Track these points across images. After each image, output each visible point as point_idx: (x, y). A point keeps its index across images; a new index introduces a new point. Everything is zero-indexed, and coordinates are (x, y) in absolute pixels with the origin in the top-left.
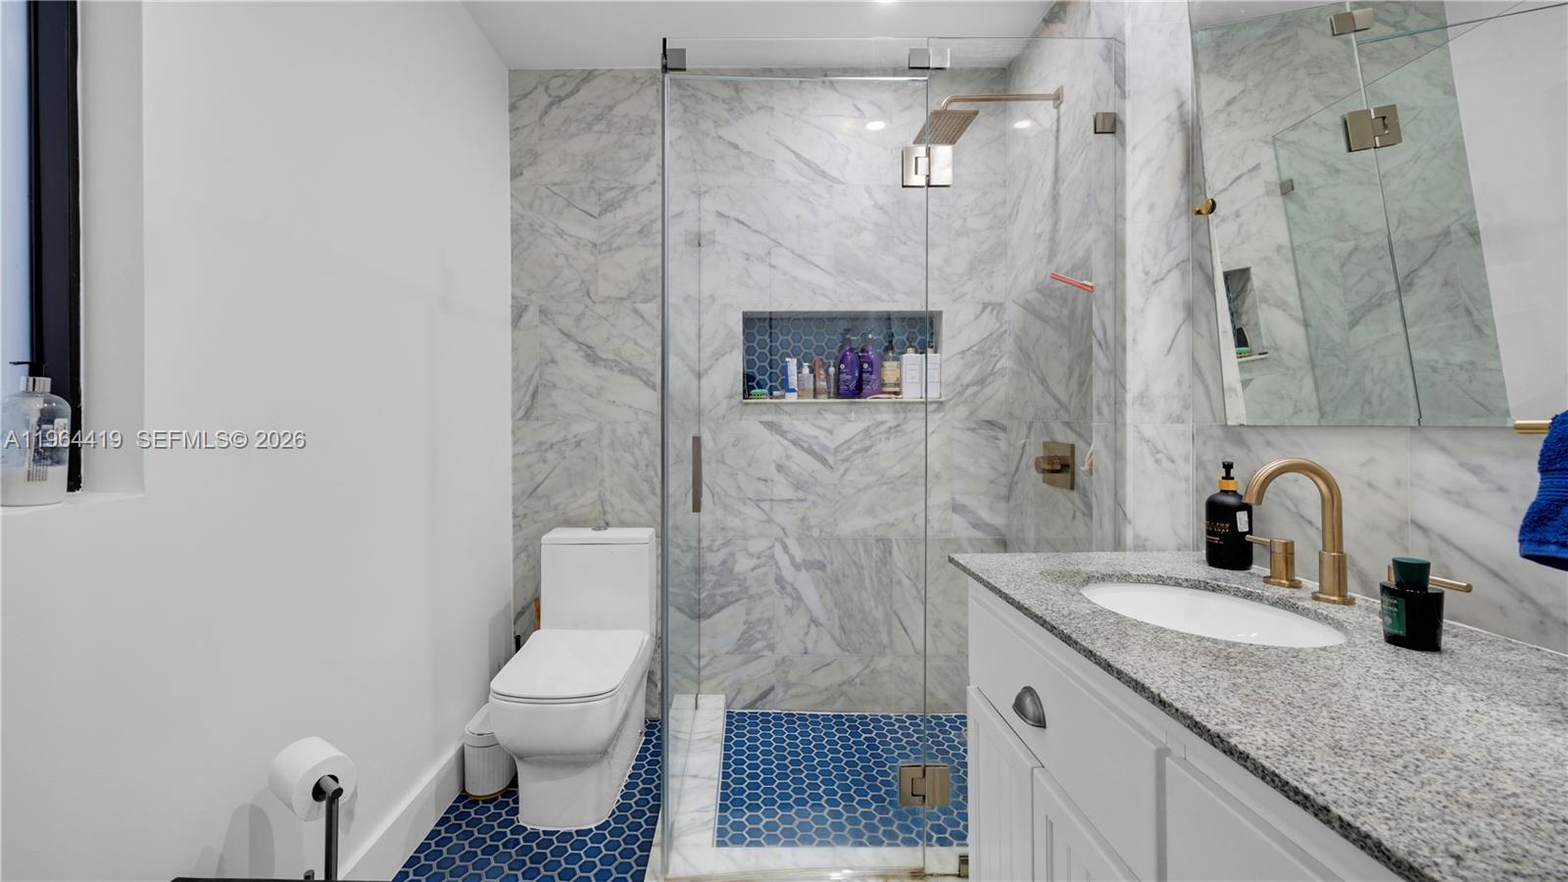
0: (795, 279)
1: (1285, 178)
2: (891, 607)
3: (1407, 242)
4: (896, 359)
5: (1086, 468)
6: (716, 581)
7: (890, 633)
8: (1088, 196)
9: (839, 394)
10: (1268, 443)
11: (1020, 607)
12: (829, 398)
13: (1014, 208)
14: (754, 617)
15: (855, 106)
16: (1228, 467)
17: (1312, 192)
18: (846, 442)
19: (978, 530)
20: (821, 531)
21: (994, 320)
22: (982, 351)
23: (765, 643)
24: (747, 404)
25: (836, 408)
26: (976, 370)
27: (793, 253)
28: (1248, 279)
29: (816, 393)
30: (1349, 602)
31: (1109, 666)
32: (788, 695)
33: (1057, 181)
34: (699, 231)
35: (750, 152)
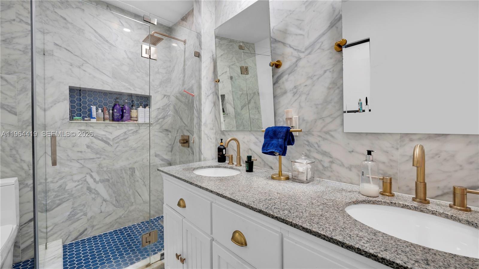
0: (94, 77)
1: (231, 76)
2: (135, 189)
3: (250, 93)
4: (136, 109)
5: (192, 142)
6: (55, 195)
7: (134, 198)
8: (192, 71)
9: (113, 120)
10: (228, 134)
11: (179, 178)
12: (110, 121)
13: (173, 69)
14: (76, 205)
15: (120, 21)
16: (222, 140)
17: (236, 80)
18: (118, 136)
19: (163, 161)
20: (107, 168)
21: (167, 100)
22: (164, 108)
23: (82, 213)
24: (72, 122)
25: (114, 125)
26: (162, 114)
27: (94, 67)
28: (225, 97)
29: (104, 119)
30: (241, 166)
31: (201, 187)
32: (93, 230)
33: (184, 65)
34: (44, 49)
35: (72, 23)
